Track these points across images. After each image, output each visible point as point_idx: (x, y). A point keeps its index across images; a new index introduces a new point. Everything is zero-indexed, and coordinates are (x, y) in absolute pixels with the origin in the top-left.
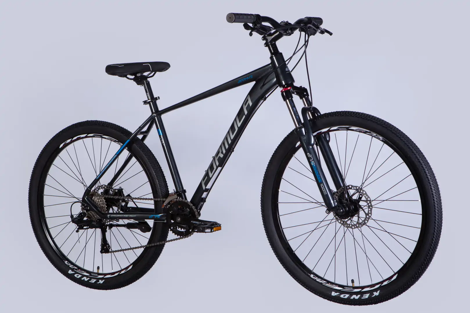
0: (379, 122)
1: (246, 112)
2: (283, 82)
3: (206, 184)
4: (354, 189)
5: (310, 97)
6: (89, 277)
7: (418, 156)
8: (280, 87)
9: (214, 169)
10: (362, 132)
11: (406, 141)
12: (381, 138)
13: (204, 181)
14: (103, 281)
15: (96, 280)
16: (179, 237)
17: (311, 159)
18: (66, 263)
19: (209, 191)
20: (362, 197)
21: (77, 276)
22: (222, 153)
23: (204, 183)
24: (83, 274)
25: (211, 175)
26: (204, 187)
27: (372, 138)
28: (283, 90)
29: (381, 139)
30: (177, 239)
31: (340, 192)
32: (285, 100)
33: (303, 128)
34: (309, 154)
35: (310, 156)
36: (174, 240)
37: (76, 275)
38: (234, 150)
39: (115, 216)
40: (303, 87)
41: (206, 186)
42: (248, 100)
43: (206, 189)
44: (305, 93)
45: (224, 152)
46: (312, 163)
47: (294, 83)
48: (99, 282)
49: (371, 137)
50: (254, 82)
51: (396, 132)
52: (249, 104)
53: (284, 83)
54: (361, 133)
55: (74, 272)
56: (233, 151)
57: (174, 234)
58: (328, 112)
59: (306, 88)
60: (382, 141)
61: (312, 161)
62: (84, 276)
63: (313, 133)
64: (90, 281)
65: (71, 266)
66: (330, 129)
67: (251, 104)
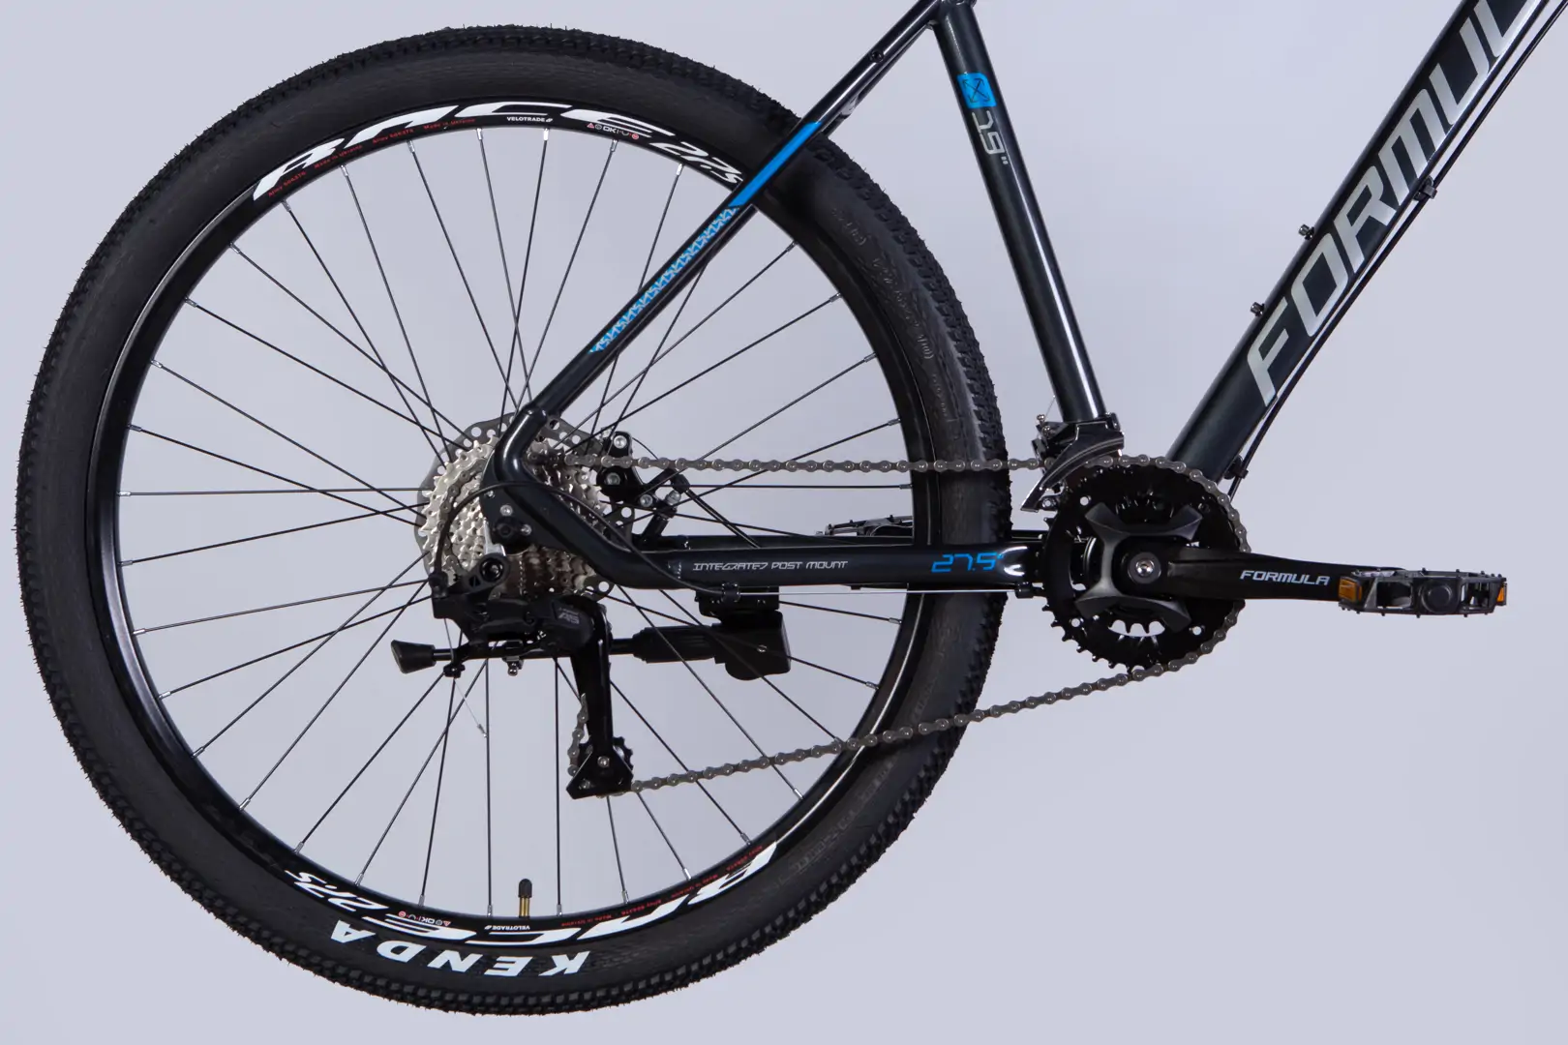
6: (475, 949)
14: (582, 957)
15: (527, 960)
16: (1121, 669)
18: (307, 887)
21: (398, 950)
24: (431, 934)
30: (1104, 684)
36: (1085, 689)
37: (385, 949)
39: (717, 566)
48: (554, 966)
55: (365, 934)
57: (1088, 654)
62: (436, 946)
64: (489, 972)
65: (342, 898)
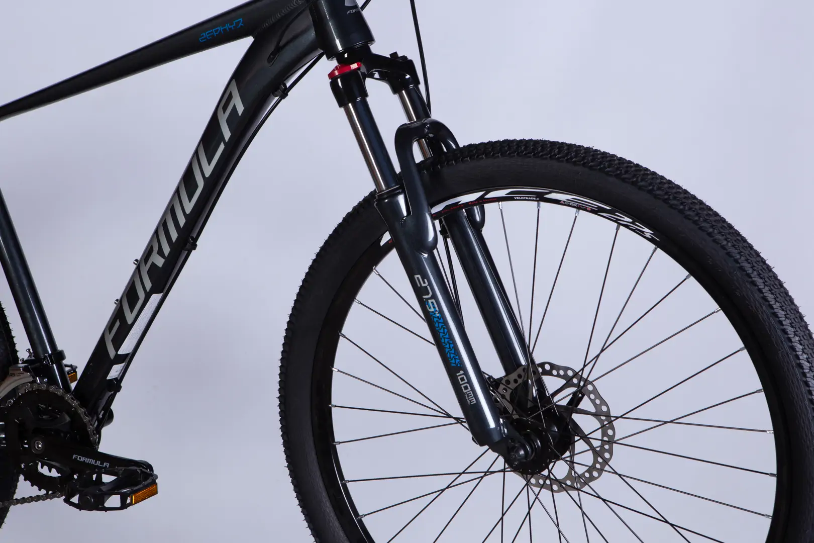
0: (642, 180)
1: (227, 134)
2: (338, 42)
3: (118, 341)
4: (558, 376)
5: (422, 87)
7: (770, 297)
8: (328, 58)
9: (138, 299)
10: (585, 210)
11: (730, 244)
12: (648, 232)
13: (110, 332)
17: (428, 294)
19: (127, 360)
20: (581, 399)
22: (161, 252)
23: (111, 338)
25: (130, 318)
26: (112, 353)
27: (618, 229)
28: (336, 73)
29: (648, 235)
31: (516, 381)
32: (342, 103)
33: (399, 193)
34: (419, 276)
35: (423, 285)
38: (198, 243)
40: (400, 55)
41: (117, 349)
42: (230, 97)
43: (117, 356)
44: (408, 76)
45: (167, 250)
46: (431, 304)
47: (372, 44)
49: (616, 225)
50: (248, 41)
51: (697, 214)
52: (234, 107)
53: (340, 48)
54: (581, 211)
56: (194, 246)
57: (30, 482)
58: (477, 142)
59: (409, 58)
60: (651, 240)
61: (430, 301)
63: (432, 205)
66: (486, 197)
67: (240, 109)
